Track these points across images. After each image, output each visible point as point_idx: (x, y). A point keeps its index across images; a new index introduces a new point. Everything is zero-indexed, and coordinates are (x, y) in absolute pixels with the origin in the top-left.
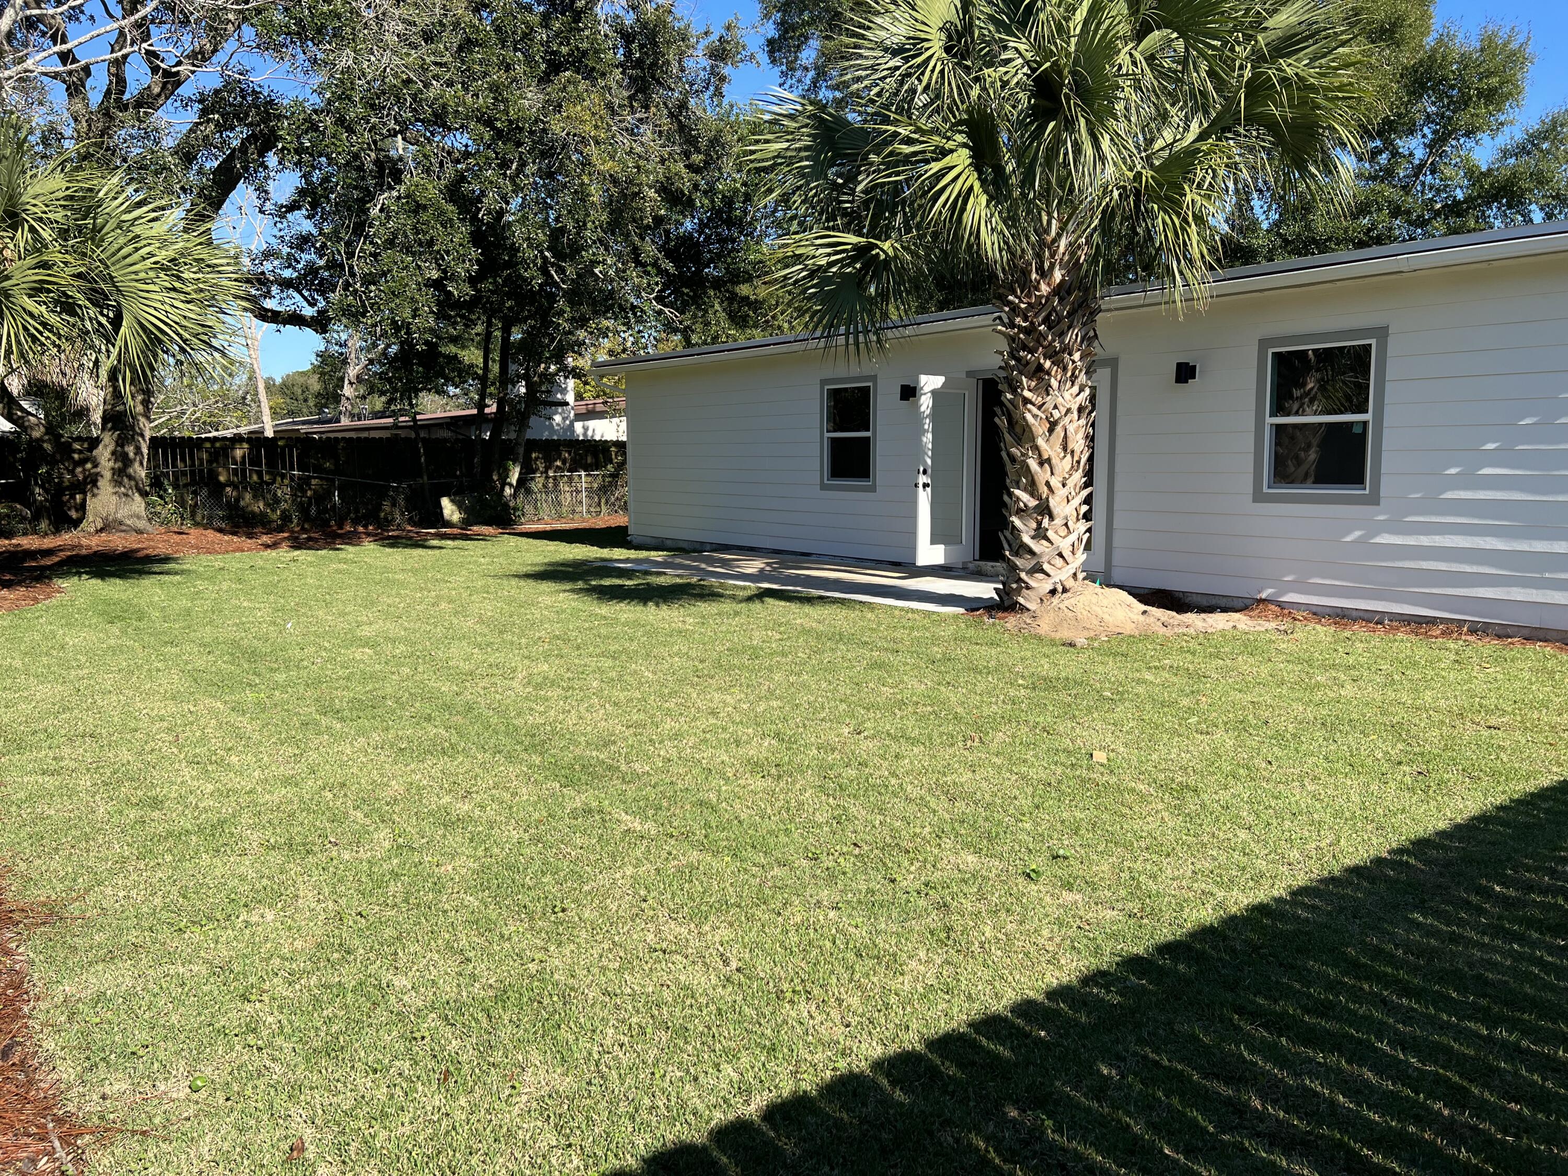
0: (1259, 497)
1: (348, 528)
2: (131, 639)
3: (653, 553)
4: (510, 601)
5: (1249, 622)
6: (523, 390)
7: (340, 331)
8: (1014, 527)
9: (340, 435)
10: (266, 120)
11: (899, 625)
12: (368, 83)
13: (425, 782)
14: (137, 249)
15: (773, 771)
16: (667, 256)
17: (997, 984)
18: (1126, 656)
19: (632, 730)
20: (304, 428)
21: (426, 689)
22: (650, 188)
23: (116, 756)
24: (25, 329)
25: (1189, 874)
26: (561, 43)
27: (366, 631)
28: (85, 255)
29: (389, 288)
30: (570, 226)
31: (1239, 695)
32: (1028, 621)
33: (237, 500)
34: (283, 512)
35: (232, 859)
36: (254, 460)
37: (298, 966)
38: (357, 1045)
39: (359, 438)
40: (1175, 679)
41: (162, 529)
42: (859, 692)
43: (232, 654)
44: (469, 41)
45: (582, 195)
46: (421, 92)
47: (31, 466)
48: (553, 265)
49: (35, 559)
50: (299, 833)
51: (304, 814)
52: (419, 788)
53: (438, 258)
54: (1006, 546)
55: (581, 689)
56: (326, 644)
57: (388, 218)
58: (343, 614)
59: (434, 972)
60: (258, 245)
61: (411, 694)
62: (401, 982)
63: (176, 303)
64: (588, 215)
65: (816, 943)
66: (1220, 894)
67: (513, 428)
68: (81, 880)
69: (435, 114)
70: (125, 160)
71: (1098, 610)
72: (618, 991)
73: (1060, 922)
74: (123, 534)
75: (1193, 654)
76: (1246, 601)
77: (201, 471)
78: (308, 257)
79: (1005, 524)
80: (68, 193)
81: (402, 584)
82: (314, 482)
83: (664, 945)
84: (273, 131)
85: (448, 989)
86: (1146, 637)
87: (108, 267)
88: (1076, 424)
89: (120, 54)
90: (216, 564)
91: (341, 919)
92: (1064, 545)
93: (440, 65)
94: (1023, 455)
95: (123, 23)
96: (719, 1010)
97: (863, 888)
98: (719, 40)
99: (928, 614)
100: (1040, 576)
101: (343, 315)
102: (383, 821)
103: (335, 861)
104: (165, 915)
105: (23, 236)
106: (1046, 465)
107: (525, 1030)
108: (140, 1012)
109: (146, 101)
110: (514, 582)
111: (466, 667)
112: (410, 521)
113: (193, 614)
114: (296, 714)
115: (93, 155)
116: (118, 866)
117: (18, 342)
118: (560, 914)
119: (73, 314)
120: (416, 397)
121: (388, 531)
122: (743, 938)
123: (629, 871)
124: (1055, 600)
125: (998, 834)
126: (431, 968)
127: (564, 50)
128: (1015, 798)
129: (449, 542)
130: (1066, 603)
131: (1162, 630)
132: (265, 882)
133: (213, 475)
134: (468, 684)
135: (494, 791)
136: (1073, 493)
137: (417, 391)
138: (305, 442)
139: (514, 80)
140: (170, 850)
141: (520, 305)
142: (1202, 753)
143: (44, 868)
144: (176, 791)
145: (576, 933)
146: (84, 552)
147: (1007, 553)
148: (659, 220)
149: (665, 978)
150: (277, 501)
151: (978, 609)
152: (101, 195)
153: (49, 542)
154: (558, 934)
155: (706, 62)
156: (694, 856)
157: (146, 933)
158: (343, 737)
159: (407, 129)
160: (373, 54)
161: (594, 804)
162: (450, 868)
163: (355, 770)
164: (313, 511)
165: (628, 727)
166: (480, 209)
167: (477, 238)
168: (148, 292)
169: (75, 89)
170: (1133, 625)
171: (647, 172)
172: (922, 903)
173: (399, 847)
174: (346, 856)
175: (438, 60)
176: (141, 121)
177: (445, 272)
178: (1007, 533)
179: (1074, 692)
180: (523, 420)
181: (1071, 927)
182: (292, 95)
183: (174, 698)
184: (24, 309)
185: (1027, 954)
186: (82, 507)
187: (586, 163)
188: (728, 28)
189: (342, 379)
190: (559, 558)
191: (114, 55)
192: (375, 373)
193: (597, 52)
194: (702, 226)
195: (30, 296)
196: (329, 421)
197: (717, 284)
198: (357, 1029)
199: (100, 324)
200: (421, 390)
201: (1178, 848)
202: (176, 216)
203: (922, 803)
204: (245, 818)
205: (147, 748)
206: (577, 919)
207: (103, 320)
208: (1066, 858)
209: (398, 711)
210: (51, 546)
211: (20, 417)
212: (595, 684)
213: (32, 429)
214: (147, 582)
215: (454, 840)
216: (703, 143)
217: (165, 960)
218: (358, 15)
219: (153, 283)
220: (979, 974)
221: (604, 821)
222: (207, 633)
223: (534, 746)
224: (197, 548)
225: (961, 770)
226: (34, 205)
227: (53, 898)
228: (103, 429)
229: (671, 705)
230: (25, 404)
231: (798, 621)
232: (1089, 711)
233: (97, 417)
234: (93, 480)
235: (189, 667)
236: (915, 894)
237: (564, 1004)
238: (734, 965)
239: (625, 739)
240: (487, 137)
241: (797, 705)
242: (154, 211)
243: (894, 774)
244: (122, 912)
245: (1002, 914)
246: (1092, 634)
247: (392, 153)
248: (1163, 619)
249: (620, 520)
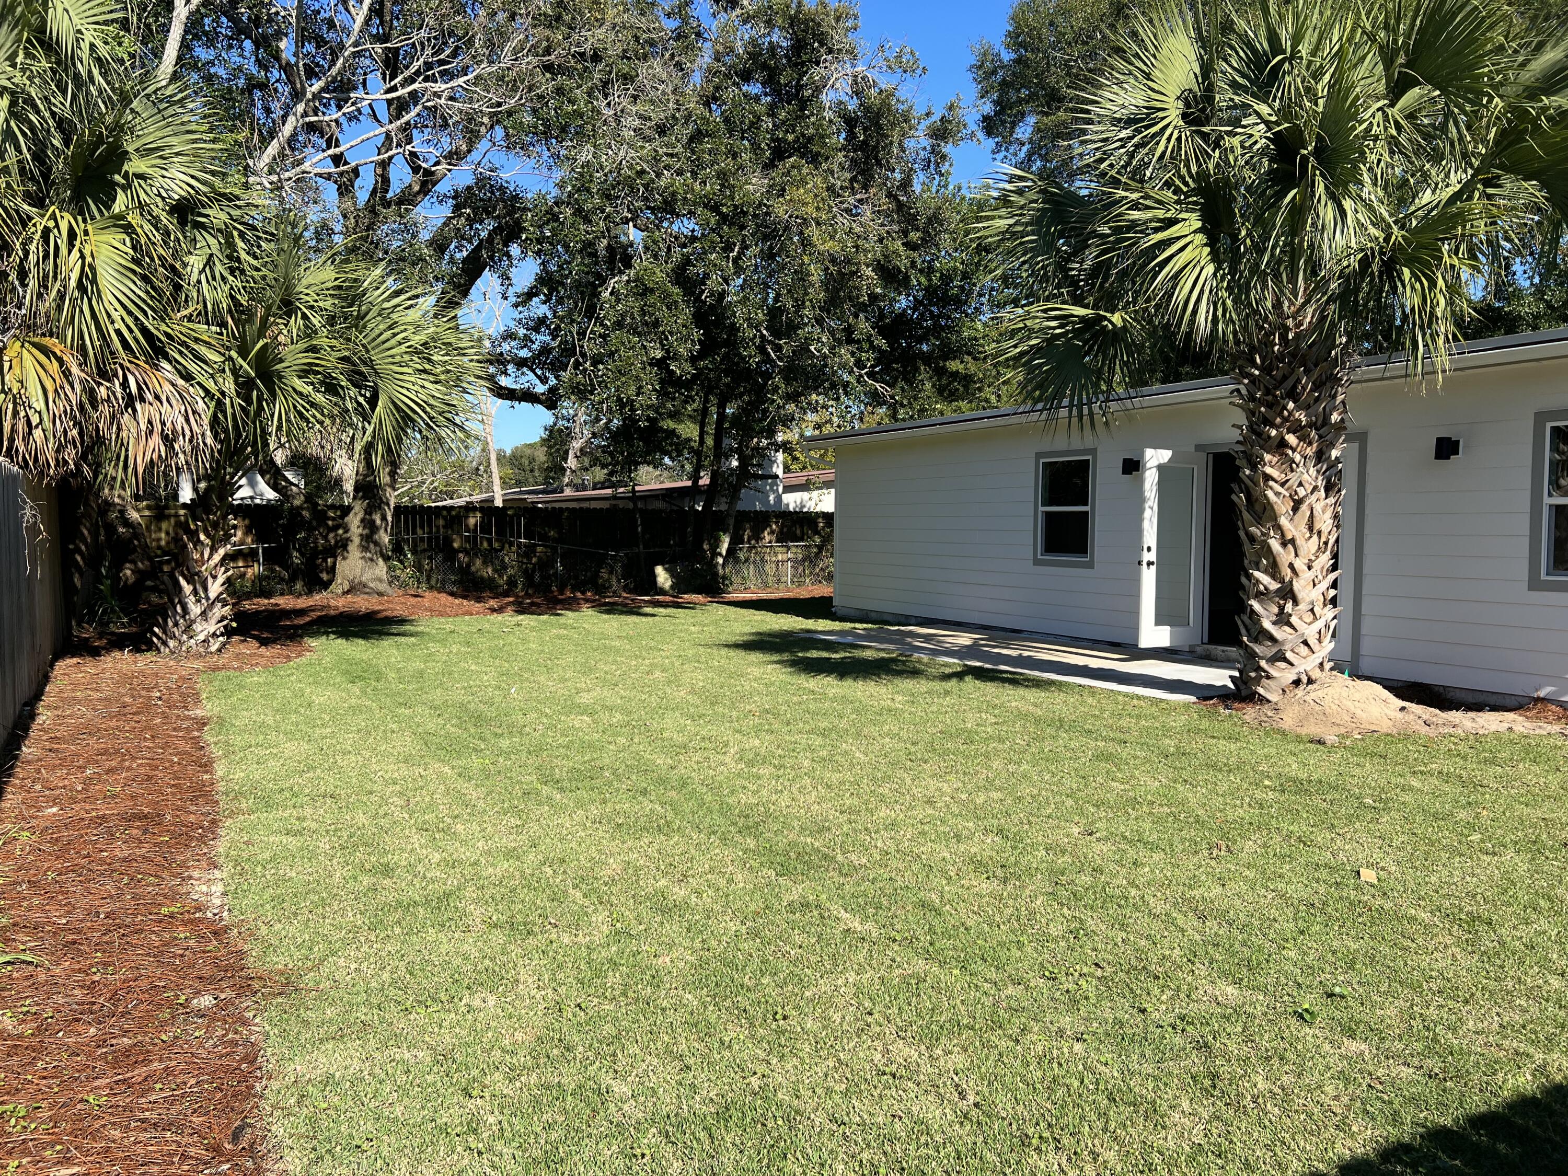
0: (1535, 584)
1: (569, 594)
2: (370, 699)
3: (858, 625)
4: (721, 671)
5: (1528, 724)
6: (735, 463)
7: (568, 407)
8: (1253, 611)
9: (564, 505)
10: (510, 213)
11: (1125, 713)
12: (605, 175)
13: (642, 862)
14: (395, 335)
15: (999, 872)
16: (880, 333)
17: (1278, 1150)
18: (1385, 757)
19: (845, 817)
20: (531, 498)
21: (642, 761)
22: (868, 266)
23: (353, 819)
24: (295, 407)
25: (1495, 1026)
26: (787, 131)
27: (585, 699)
28: (349, 340)
29: (616, 367)
30: (790, 305)
31: (1527, 810)
32: (1270, 714)
33: (468, 566)
34: (510, 577)
35: (456, 935)
36: (485, 527)
37: (518, 1060)
38: (576, 1158)
39: (581, 508)
40: (1446, 787)
41: (401, 592)
42: (1086, 786)
43: (460, 718)
44: (699, 131)
45: (802, 276)
46: (653, 181)
47: (290, 531)
48: (770, 342)
49: (289, 619)
50: (520, 911)
51: (525, 890)
52: (637, 869)
53: (662, 339)
54: (1243, 631)
55: (792, 768)
56: (548, 711)
57: (618, 301)
58: (564, 680)
59: (654, 1079)
60: (495, 329)
61: (627, 766)
62: (621, 1088)
63: (427, 384)
64: (807, 294)
65: (1061, 1081)
66: (1539, 1057)
67: (724, 499)
68: (316, 949)
69: (665, 201)
70: (386, 253)
71: (1349, 704)
72: (846, 1119)
73: (1342, 1076)
74: (366, 596)
75: (1465, 758)
76: (1520, 699)
77: (437, 538)
78: (543, 338)
79: (1242, 607)
80: (336, 283)
81: (617, 651)
82: (539, 549)
83: (893, 1068)
84: (518, 223)
85: (668, 1100)
86: (1406, 737)
87: (368, 351)
88: (1322, 503)
89: (386, 155)
90: (447, 627)
91: (560, 1010)
92: (1310, 631)
93: (672, 155)
94: (1263, 534)
95: (390, 127)
96: (958, 1152)
97: (1110, 1018)
98: (941, 120)
99: (1155, 702)
100: (1283, 665)
101: (573, 393)
102: (601, 903)
103: (555, 945)
104: (392, 992)
105: (296, 323)
106: (1290, 546)
107: (750, 1157)
108: (366, 1101)
109: (407, 199)
110: (724, 651)
111: (679, 739)
112: (626, 588)
113: (425, 675)
114: (518, 782)
115: (359, 248)
116: (351, 935)
117: (288, 420)
118: (781, 1022)
119: (336, 394)
120: (636, 470)
121: (605, 597)
122: (979, 1067)
123: (852, 977)
124: (1300, 692)
125: (1259, 964)
126: (651, 1074)
127: (790, 137)
128: (1275, 920)
129: (661, 610)
130: (1313, 695)
131: (1424, 730)
132: (487, 962)
133: (448, 541)
134: (682, 757)
135: (709, 876)
136: (1320, 577)
137: (637, 464)
138: (530, 511)
139: (741, 167)
140: (399, 923)
141: (736, 381)
142: (1490, 877)
143: (284, 933)
144: (406, 858)
145: (798, 1046)
146: (332, 612)
147: (1245, 639)
148: (873, 297)
149: (896, 1107)
150: (504, 567)
151: (1211, 698)
152: (366, 284)
153: (302, 603)
154: (780, 1045)
155: (926, 142)
156: (920, 965)
157: (375, 1011)
158: (563, 809)
159: (638, 216)
160: (610, 148)
161: (811, 898)
162: (667, 959)
163: (574, 845)
164: (537, 577)
165: (841, 813)
166: (703, 291)
167: (700, 318)
168: (402, 374)
169: (345, 190)
170: (1391, 723)
171: (866, 251)
172: (1178, 1040)
173: (617, 933)
174: (566, 939)
175: (670, 151)
176: (401, 217)
177: (668, 351)
178: (1245, 618)
179: (1329, 797)
180: (734, 493)
181: (1360, 1085)
182: (536, 189)
183: (406, 761)
184: (294, 389)
185: (1310, 1116)
186: (332, 570)
187: (806, 243)
188: (951, 108)
189: (567, 452)
190: (765, 628)
191: (381, 157)
192: (599, 446)
193: (822, 137)
194: (918, 303)
195: (300, 377)
196: (553, 492)
197: (927, 359)
198: (576, 1139)
199: (359, 404)
200: (640, 463)
201: (1479, 994)
202: (428, 303)
203: (1170, 921)
204: (470, 892)
205: (381, 812)
206: (799, 1029)
207: (361, 399)
208: (1342, 997)
209: (615, 783)
210: (304, 606)
211: (286, 487)
212: (806, 763)
213: (294, 498)
214: (386, 643)
215: (671, 929)
216: (922, 221)
217: (391, 1042)
218: (599, 113)
219: (408, 366)
220: (1256, 1134)
221: (822, 917)
222: (437, 695)
223: (748, 828)
224: (431, 611)
225: (1209, 883)
226: (307, 295)
227: (290, 966)
228: (355, 498)
229: (885, 790)
230: (289, 475)
231: (1014, 704)
232: (1350, 819)
233: (349, 487)
234: (343, 544)
235: (421, 730)
236: (1170, 1029)
237: (789, 1129)
238: (971, 1098)
239: (840, 826)
240: (713, 221)
241: (1019, 798)
242: (409, 299)
243: (1132, 884)
244: (353, 986)
245: (1275, 1062)
246: (1343, 731)
247: (623, 239)
248: (1424, 717)
249: (823, 590)
